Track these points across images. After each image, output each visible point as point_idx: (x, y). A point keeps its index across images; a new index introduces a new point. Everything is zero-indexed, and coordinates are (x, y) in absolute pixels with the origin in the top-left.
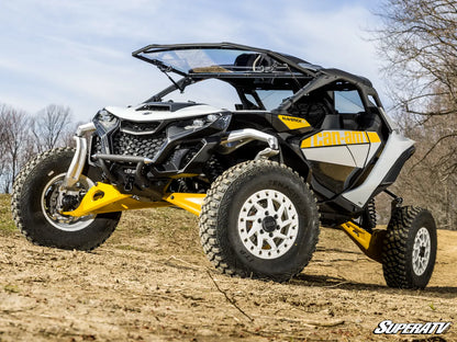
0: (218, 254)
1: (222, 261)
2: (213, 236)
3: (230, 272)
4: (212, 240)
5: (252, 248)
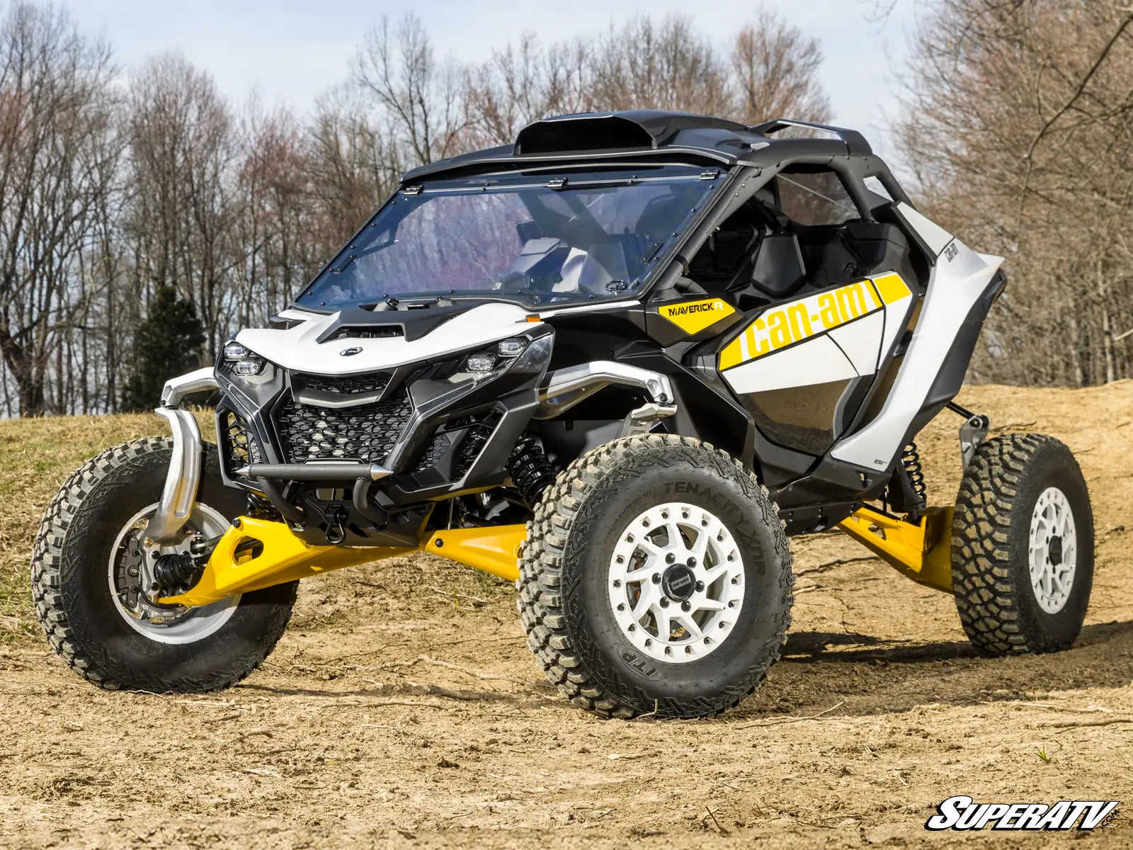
0: (575, 670)
1: (586, 685)
2: (558, 632)
3: (606, 705)
4: (557, 640)
5: (648, 643)
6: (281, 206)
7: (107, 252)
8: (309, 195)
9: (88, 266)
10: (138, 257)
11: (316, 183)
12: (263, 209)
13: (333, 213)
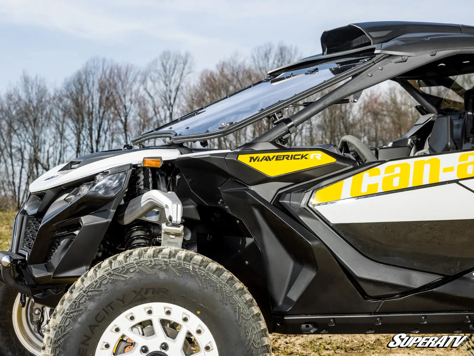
6: (375, 119)
7: (311, 135)
8: (385, 115)
9: (304, 140)
10: (322, 137)
11: (387, 111)
12: (368, 120)
13: (393, 122)
